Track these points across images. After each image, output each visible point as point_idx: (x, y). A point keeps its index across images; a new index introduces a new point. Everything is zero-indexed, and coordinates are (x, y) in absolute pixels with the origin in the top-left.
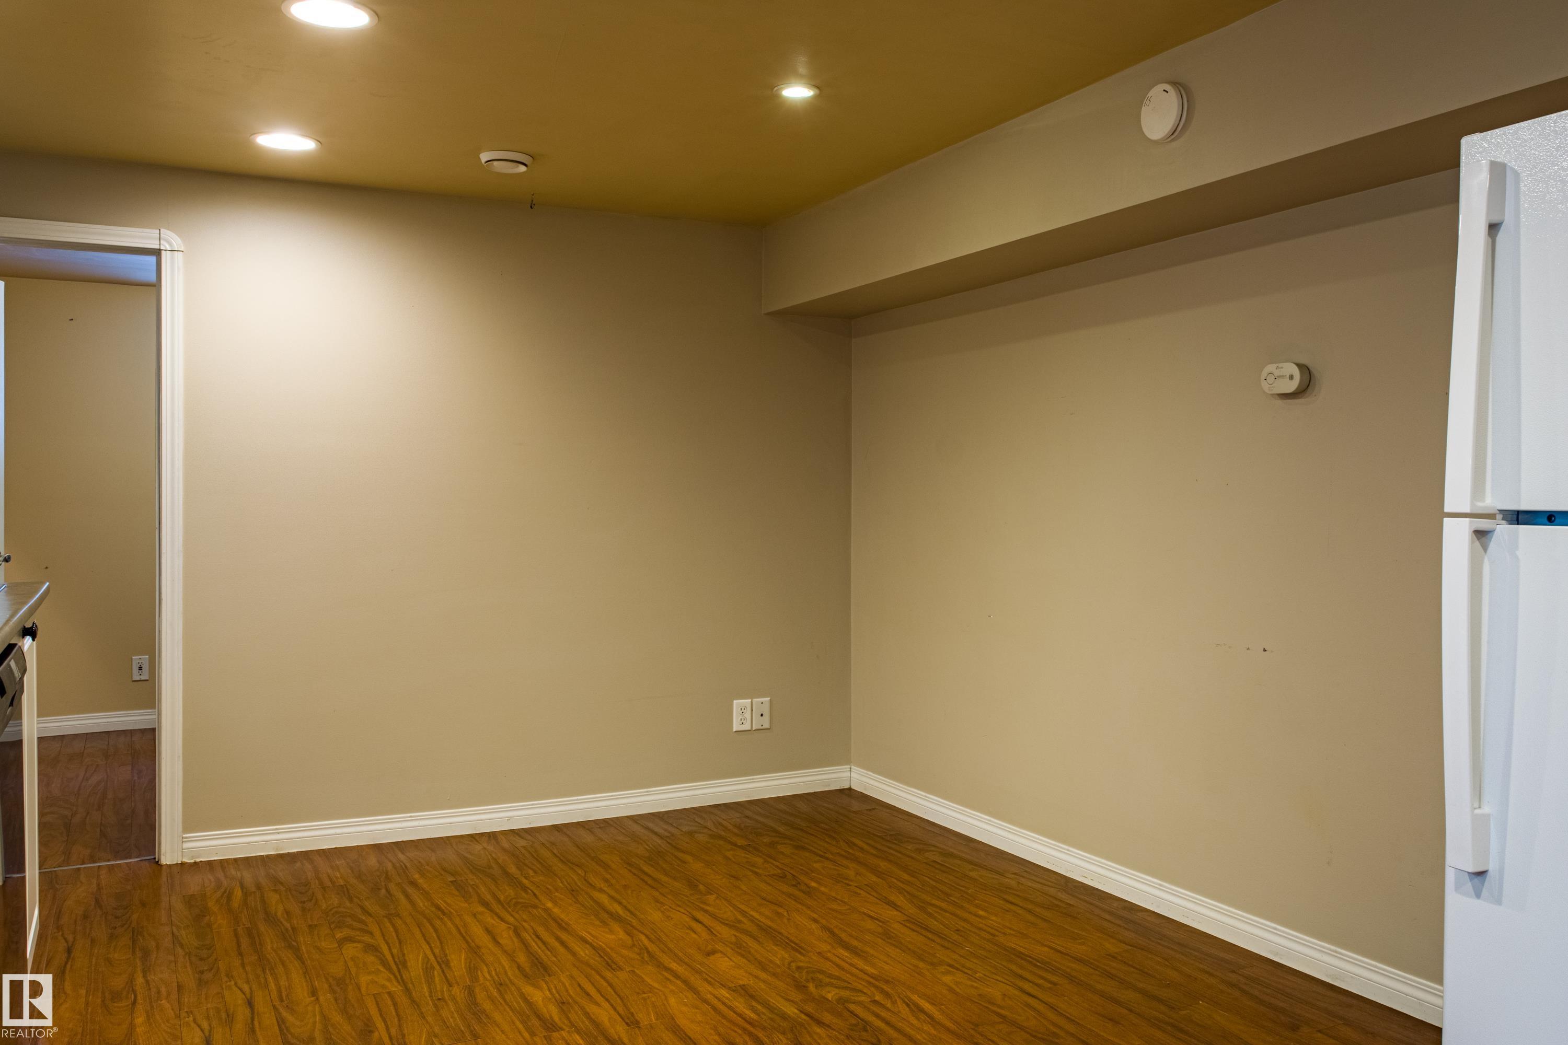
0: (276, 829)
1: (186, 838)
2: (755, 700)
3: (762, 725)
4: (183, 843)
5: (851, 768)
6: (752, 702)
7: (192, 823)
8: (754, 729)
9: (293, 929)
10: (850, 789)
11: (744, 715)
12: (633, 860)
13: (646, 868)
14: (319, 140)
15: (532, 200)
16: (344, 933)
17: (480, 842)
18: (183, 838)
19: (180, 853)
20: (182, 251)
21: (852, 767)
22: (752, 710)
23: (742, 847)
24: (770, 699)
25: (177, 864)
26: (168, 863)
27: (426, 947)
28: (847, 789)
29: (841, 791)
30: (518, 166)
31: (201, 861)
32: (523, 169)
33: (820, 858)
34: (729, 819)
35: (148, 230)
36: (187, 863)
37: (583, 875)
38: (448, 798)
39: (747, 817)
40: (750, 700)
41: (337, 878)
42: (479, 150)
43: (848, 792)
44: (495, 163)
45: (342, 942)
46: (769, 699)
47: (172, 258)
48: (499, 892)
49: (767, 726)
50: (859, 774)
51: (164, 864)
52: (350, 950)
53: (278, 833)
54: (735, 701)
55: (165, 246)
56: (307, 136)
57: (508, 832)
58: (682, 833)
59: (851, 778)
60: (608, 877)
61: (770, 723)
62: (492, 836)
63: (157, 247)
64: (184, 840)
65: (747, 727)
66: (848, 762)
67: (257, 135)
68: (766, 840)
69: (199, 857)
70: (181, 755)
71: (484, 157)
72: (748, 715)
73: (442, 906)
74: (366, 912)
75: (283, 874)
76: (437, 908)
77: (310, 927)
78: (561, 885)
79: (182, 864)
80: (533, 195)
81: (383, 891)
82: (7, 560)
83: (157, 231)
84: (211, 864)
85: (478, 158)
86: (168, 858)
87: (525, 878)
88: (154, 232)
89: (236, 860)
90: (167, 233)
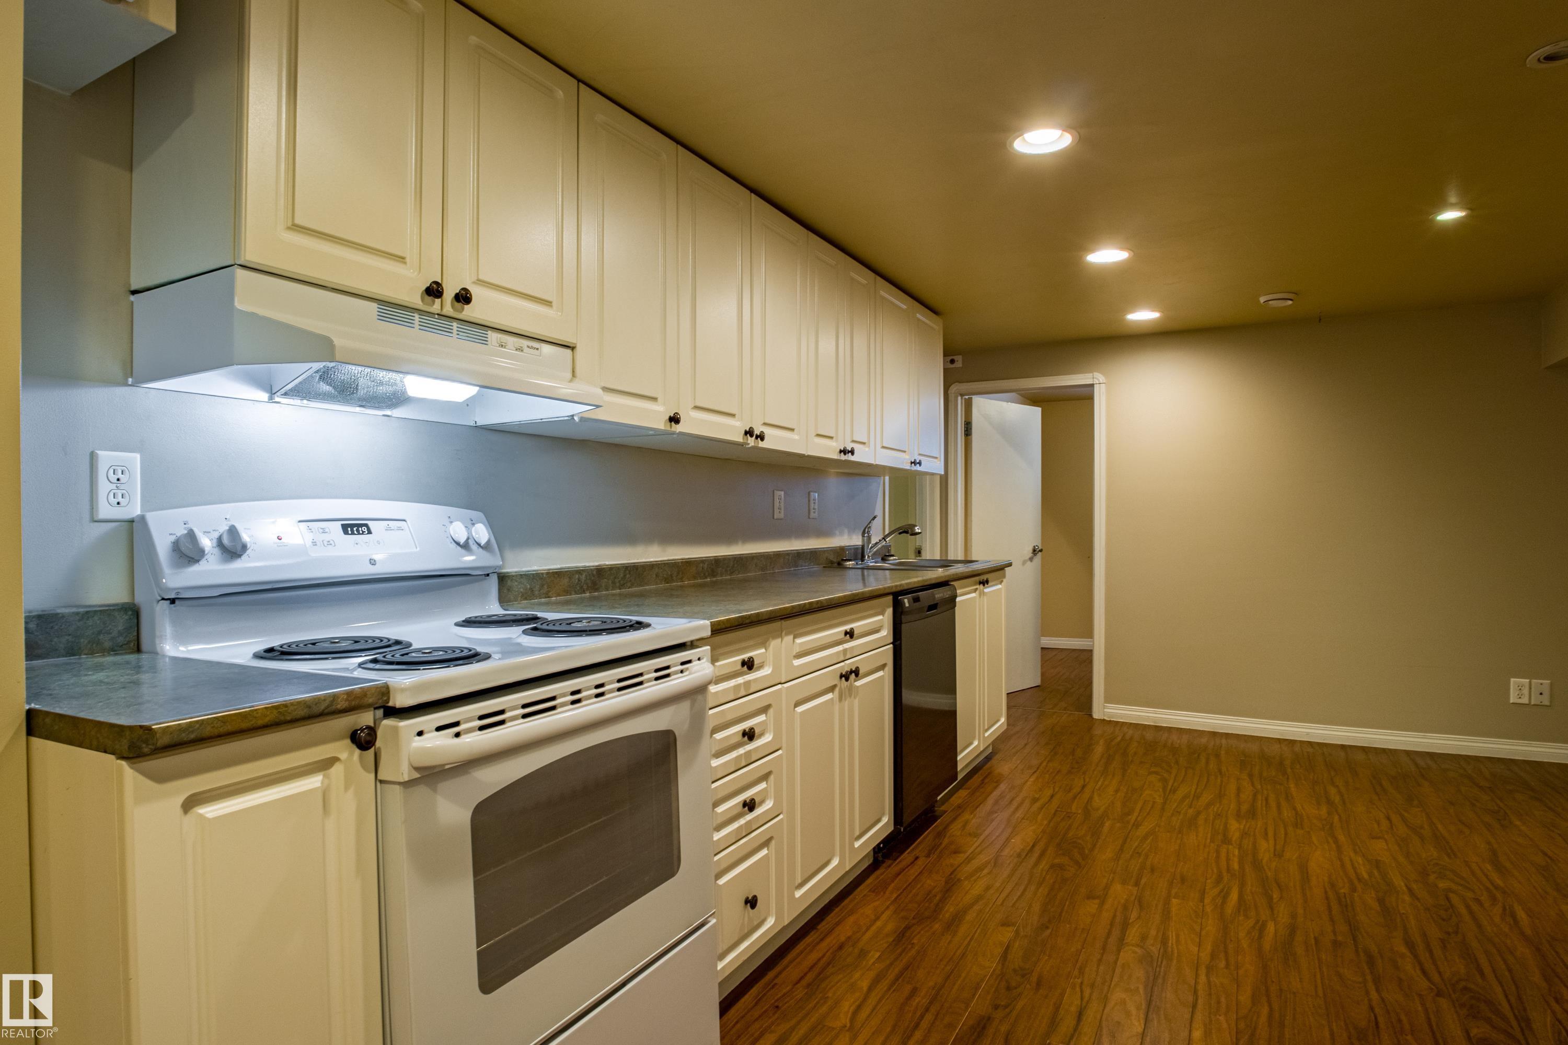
2: (1534, 681)
3: (1540, 702)
4: (1104, 709)
6: (1531, 683)
7: (1109, 699)
8: (1532, 704)
9: (1132, 761)
11: (1522, 692)
12: (1380, 775)
13: (1385, 783)
14: (1160, 311)
16: (1155, 770)
19: (1102, 714)
20: (1106, 384)
22: (1531, 689)
24: (1550, 683)
25: (1101, 719)
26: (1097, 718)
27: (1194, 787)
30: (1286, 302)
31: (1114, 721)
32: (1290, 302)
34: (1491, 769)
35: (1086, 374)
36: (1106, 720)
37: (1332, 775)
39: (1511, 771)
40: (1529, 680)
42: (1260, 296)
44: (1270, 302)
45: (1150, 773)
46: (1550, 681)
47: (1100, 388)
48: (1266, 772)
49: (1545, 703)
51: (1095, 718)
52: (1153, 778)
54: (1514, 679)
55: (1096, 381)
61: (1549, 700)
62: (1292, 742)
63: (1092, 383)
65: (1524, 701)
67: (1127, 314)
69: (1112, 718)
71: (1262, 300)
72: (1525, 692)
73: (1223, 770)
74: (1177, 762)
75: (1149, 736)
76: (1220, 771)
77: (1141, 762)
78: (1311, 777)
79: (1104, 720)
80: (1320, 313)
81: (1197, 755)
82: (1041, 551)
83: (1092, 374)
84: (1117, 722)
85: (1259, 301)
86: (1097, 715)
87: (1291, 769)
88: (1090, 375)
89: (1131, 723)
90: (1096, 374)
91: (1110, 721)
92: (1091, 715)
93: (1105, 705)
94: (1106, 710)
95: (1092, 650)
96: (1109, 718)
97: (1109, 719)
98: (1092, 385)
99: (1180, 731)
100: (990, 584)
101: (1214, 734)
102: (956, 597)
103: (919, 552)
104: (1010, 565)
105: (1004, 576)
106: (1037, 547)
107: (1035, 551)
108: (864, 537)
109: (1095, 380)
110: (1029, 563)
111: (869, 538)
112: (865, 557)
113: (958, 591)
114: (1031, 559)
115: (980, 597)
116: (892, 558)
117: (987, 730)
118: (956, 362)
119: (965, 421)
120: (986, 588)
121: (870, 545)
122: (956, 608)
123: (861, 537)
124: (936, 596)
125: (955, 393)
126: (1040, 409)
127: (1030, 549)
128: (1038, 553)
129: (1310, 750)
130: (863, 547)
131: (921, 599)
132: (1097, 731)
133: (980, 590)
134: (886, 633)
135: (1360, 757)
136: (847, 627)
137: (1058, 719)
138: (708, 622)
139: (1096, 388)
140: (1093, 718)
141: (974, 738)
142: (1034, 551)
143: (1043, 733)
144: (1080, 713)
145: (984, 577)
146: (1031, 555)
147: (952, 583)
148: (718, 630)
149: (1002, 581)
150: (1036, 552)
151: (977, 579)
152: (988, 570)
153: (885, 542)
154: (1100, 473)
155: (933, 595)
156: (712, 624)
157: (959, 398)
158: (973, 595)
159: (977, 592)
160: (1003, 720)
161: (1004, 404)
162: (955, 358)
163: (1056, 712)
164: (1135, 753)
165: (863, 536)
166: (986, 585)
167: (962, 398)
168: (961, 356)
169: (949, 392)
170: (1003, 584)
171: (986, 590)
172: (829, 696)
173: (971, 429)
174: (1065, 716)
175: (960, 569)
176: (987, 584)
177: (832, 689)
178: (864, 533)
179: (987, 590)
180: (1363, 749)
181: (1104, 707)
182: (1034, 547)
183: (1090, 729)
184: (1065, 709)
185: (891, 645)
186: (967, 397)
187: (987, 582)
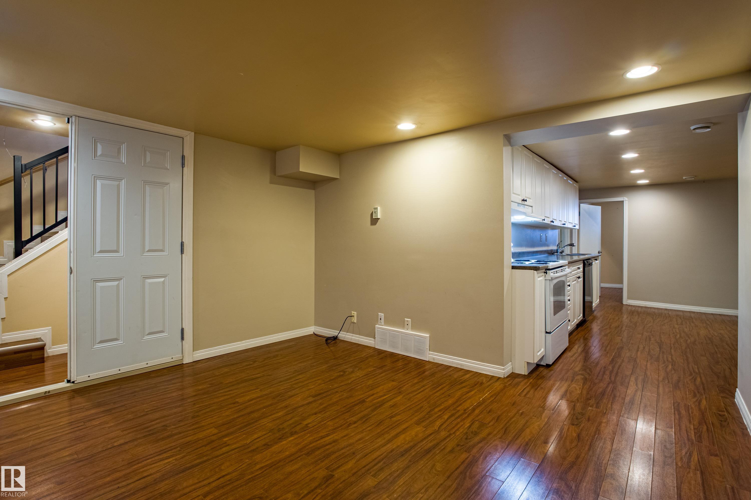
20: (627, 200)
32: (694, 179)
44: (687, 179)
62: (694, 312)
71: (684, 178)
82: (601, 252)
84: (632, 305)
88: (622, 198)
89: (637, 306)
90: (624, 198)
91: (628, 305)
96: (627, 303)
99: (654, 308)
101: (666, 309)
102: (592, 262)
109: (624, 200)
120: (595, 261)
122: (593, 266)
126: (600, 207)
131: (587, 262)
132: (624, 308)
134: (581, 269)
136: (578, 267)
137: (613, 304)
138: (567, 261)
139: (625, 202)
140: (624, 303)
142: (599, 252)
144: (621, 302)
148: (569, 263)
156: (568, 262)
158: (594, 263)
170: (597, 260)
172: (575, 282)
173: (580, 214)
177: (575, 280)
181: (627, 301)
183: (623, 306)
184: (615, 300)
185: (583, 272)
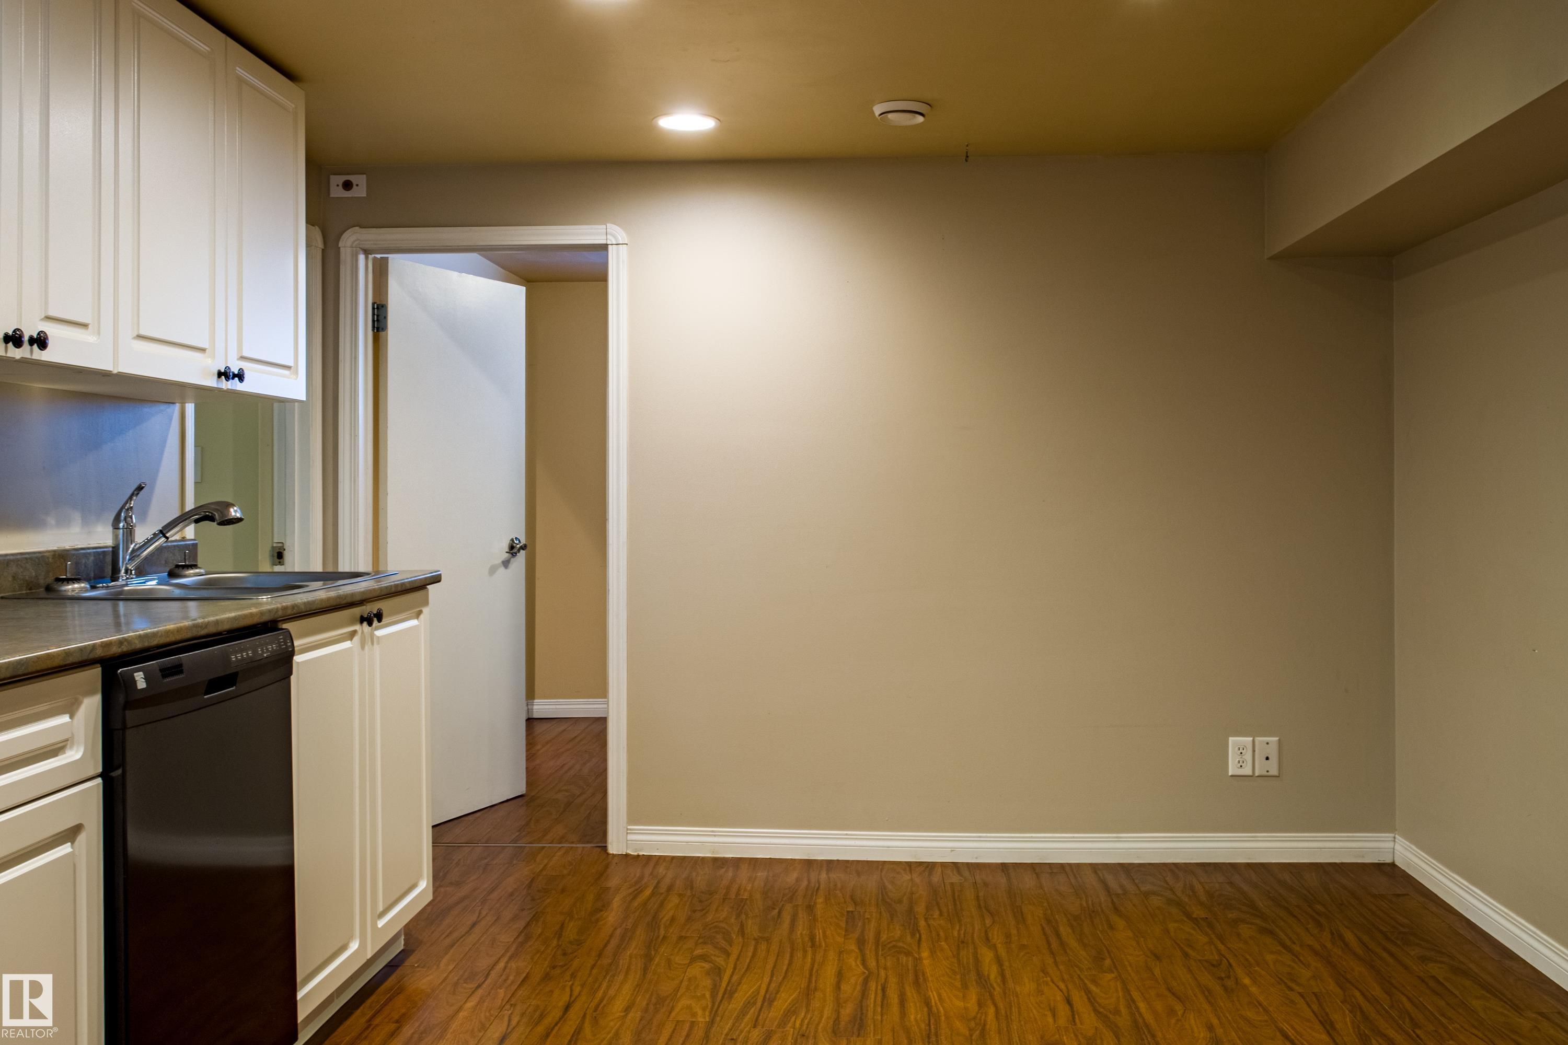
0: (712, 831)
1: (630, 830)
2: (1258, 739)
3: (1268, 771)
4: (628, 835)
5: (1395, 838)
6: (1254, 742)
7: (636, 816)
8: (1257, 775)
9: (665, 937)
10: (1393, 865)
11: (1244, 757)
12: (1057, 916)
13: (1064, 930)
14: (719, 118)
15: (967, 152)
16: (703, 950)
17: (913, 872)
18: (627, 829)
19: (625, 844)
20: (627, 244)
21: (1397, 836)
22: (1254, 751)
23: (1195, 921)
24: (1279, 740)
25: (622, 854)
26: (614, 853)
27: (766, 981)
28: (1388, 864)
29: (1379, 867)
30: (915, 117)
31: (643, 855)
32: (920, 119)
33: (1282, 949)
34: (1206, 883)
35: (598, 226)
36: (631, 855)
37: (988, 925)
38: (887, 819)
39: (1231, 883)
40: (1252, 739)
41: (745, 890)
42: (870, 104)
43: (1390, 870)
44: (890, 116)
45: (693, 959)
46: (1278, 738)
47: (616, 251)
48: (886, 931)
49: (1274, 771)
50: (1403, 847)
51: (611, 853)
52: (697, 969)
53: (715, 836)
54: (1231, 739)
55: (611, 239)
56: (709, 116)
57: (950, 864)
58: (1138, 892)
59: (1395, 851)
60: (1014, 932)
61: (1279, 767)
62: (929, 867)
63: (604, 242)
64: (628, 831)
65: (1247, 771)
66: (1391, 829)
67: (658, 118)
68: (1232, 915)
69: (641, 850)
70: (626, 746)
71: (878, 110)
72: (1248, 756)
73: (818, 937)
74: (742, 931)
75: (701, 879)
76: (812, 938)
77: (681, 938)
78: (956, 934)
79: (627, 855)
80: (967, 146)
81: (776, 911)
82: (524, 547)
83: (604, 227)
84: (650, 857)
85: (873, 113)
86: (615, 846)
87: (926, 920)
88: (601, 228)
89: (673, 858)
90: (613, 228)
91: (638, 856)
92: (605, 848)
93: (629, 827)
94: (630, 837)
95: (606, 718)
96: (636, 850)
97: (636, 854)
98: (604, 247)
99: (754, 863)
100: (385, 621)
101: (809, 864)
102: (292, 654)
103: (279, 555)
104: (436, 579)
105: (426, 603)
106: (517, 542)
107: (513, 549)
108: (119, 529)
109: (609, 237)
110: (502, 569)
111: (130, 532)
112: (119, 571)
113: (296, 643)
114: (506, 564)
115: (363, 647)
116: (192, 571)
117: (382, 915)
118: (355, 186)
119: (373, 304)
120: (377, 628)
121: (132, 546)
123: (110, 528)
124: (233, 658)
125: (352, 247)
126: (524, 289)
127: (505, 546)
128: (519, 551)
129: (956, 879)
130: (115, 549)
131: (185, 668)
132: (615, 877)
133: (363, 632)
134: (81, 753)
135: (1028, 881)
137: (546, 861)
139: (612, 252)
140: (608, 854)
141: (351, 938)
142: (512, 547)
143: (511, 894)
144: (587, 845)
145: (373, 608)
146: (506, 556)
147: (285, 626)
149: (420, 612)
150: (515, 550)
151: (357, 611)
152: (377, 593)
153: (163, 539)
154: (618, 404)
155: (226, 657)
157: (362, 257)
158: (347, 644)
159: (357, 638)
160: (424, 884)
161: (454, 275)
162: (353, 178)
163: (544, 847)
164: (673, 919)
165: (116, 527)
166: (375, 623)
167: (367, 258)
168: (365, 176)
169: (340, 245)
170: (422, 616)
171: (379, 633)
173: (385, 318)
174: (559, 854)
175: (318, 593)
176: (380, 620)
178: (117, 519)
179: (382, 632)
180: (1033, 867)
182: (512, 540)
183: (602, 874)
184: (561, 840)
185: (99, 780)
186: (379, 256)
187: (379, 616)
